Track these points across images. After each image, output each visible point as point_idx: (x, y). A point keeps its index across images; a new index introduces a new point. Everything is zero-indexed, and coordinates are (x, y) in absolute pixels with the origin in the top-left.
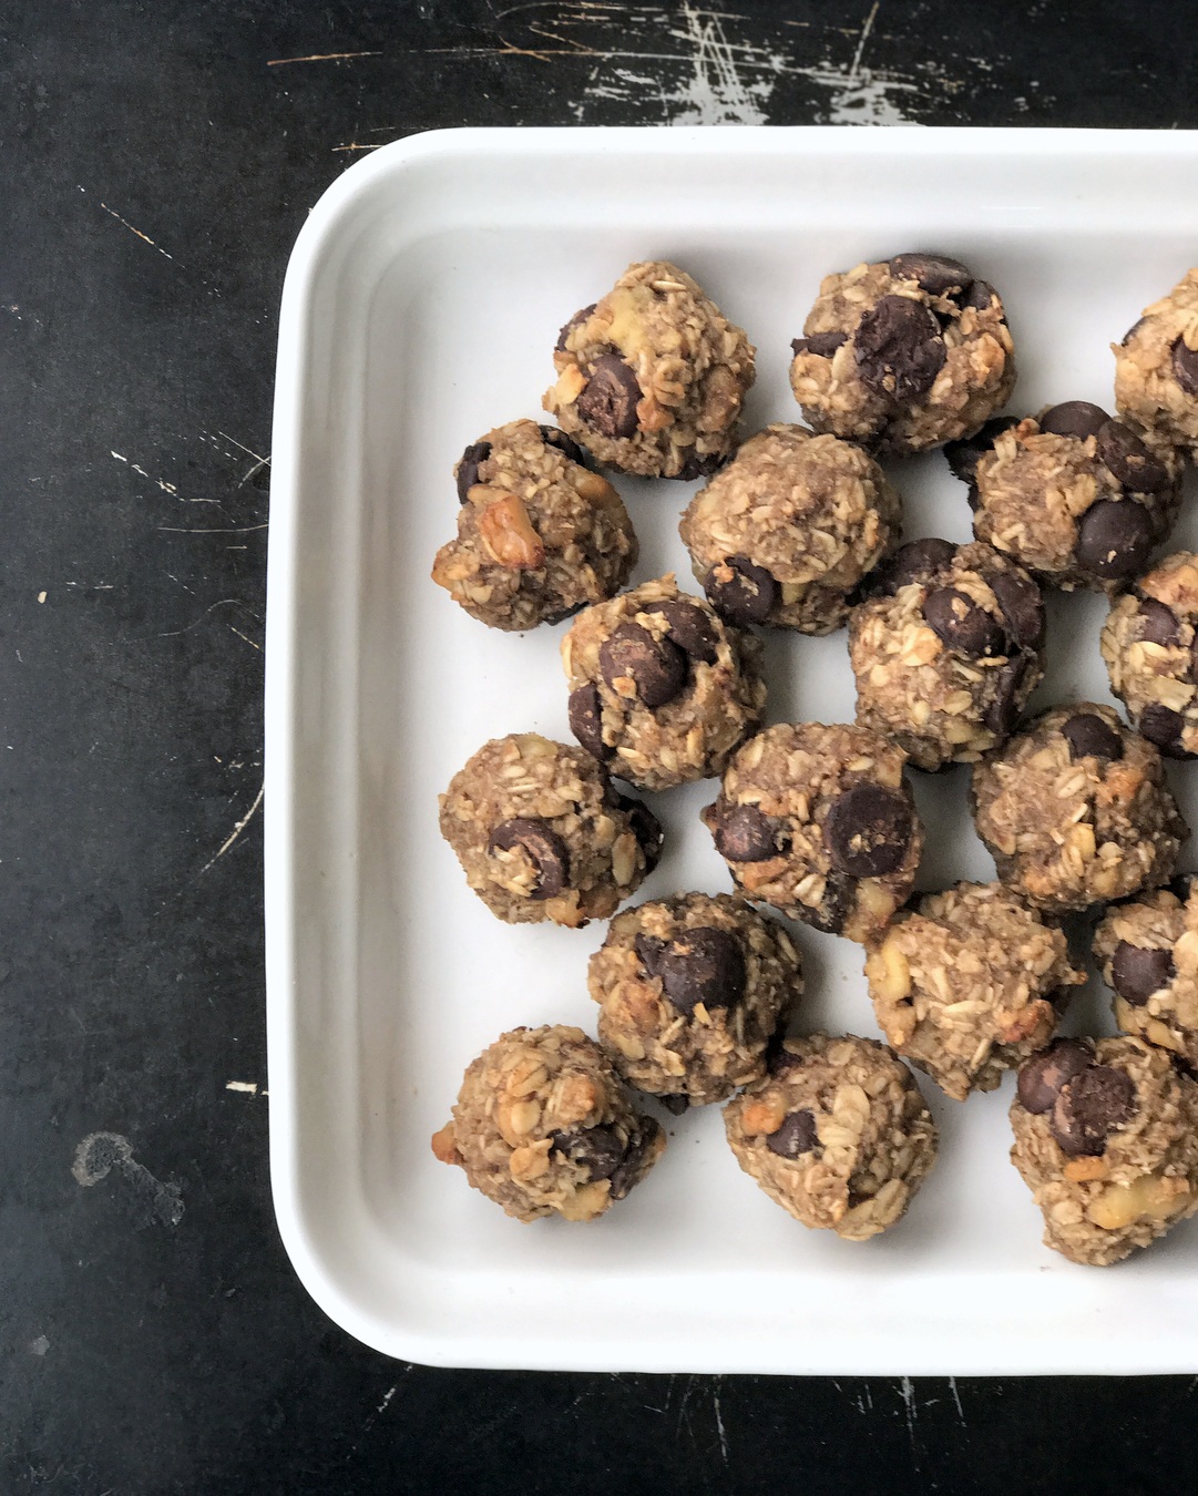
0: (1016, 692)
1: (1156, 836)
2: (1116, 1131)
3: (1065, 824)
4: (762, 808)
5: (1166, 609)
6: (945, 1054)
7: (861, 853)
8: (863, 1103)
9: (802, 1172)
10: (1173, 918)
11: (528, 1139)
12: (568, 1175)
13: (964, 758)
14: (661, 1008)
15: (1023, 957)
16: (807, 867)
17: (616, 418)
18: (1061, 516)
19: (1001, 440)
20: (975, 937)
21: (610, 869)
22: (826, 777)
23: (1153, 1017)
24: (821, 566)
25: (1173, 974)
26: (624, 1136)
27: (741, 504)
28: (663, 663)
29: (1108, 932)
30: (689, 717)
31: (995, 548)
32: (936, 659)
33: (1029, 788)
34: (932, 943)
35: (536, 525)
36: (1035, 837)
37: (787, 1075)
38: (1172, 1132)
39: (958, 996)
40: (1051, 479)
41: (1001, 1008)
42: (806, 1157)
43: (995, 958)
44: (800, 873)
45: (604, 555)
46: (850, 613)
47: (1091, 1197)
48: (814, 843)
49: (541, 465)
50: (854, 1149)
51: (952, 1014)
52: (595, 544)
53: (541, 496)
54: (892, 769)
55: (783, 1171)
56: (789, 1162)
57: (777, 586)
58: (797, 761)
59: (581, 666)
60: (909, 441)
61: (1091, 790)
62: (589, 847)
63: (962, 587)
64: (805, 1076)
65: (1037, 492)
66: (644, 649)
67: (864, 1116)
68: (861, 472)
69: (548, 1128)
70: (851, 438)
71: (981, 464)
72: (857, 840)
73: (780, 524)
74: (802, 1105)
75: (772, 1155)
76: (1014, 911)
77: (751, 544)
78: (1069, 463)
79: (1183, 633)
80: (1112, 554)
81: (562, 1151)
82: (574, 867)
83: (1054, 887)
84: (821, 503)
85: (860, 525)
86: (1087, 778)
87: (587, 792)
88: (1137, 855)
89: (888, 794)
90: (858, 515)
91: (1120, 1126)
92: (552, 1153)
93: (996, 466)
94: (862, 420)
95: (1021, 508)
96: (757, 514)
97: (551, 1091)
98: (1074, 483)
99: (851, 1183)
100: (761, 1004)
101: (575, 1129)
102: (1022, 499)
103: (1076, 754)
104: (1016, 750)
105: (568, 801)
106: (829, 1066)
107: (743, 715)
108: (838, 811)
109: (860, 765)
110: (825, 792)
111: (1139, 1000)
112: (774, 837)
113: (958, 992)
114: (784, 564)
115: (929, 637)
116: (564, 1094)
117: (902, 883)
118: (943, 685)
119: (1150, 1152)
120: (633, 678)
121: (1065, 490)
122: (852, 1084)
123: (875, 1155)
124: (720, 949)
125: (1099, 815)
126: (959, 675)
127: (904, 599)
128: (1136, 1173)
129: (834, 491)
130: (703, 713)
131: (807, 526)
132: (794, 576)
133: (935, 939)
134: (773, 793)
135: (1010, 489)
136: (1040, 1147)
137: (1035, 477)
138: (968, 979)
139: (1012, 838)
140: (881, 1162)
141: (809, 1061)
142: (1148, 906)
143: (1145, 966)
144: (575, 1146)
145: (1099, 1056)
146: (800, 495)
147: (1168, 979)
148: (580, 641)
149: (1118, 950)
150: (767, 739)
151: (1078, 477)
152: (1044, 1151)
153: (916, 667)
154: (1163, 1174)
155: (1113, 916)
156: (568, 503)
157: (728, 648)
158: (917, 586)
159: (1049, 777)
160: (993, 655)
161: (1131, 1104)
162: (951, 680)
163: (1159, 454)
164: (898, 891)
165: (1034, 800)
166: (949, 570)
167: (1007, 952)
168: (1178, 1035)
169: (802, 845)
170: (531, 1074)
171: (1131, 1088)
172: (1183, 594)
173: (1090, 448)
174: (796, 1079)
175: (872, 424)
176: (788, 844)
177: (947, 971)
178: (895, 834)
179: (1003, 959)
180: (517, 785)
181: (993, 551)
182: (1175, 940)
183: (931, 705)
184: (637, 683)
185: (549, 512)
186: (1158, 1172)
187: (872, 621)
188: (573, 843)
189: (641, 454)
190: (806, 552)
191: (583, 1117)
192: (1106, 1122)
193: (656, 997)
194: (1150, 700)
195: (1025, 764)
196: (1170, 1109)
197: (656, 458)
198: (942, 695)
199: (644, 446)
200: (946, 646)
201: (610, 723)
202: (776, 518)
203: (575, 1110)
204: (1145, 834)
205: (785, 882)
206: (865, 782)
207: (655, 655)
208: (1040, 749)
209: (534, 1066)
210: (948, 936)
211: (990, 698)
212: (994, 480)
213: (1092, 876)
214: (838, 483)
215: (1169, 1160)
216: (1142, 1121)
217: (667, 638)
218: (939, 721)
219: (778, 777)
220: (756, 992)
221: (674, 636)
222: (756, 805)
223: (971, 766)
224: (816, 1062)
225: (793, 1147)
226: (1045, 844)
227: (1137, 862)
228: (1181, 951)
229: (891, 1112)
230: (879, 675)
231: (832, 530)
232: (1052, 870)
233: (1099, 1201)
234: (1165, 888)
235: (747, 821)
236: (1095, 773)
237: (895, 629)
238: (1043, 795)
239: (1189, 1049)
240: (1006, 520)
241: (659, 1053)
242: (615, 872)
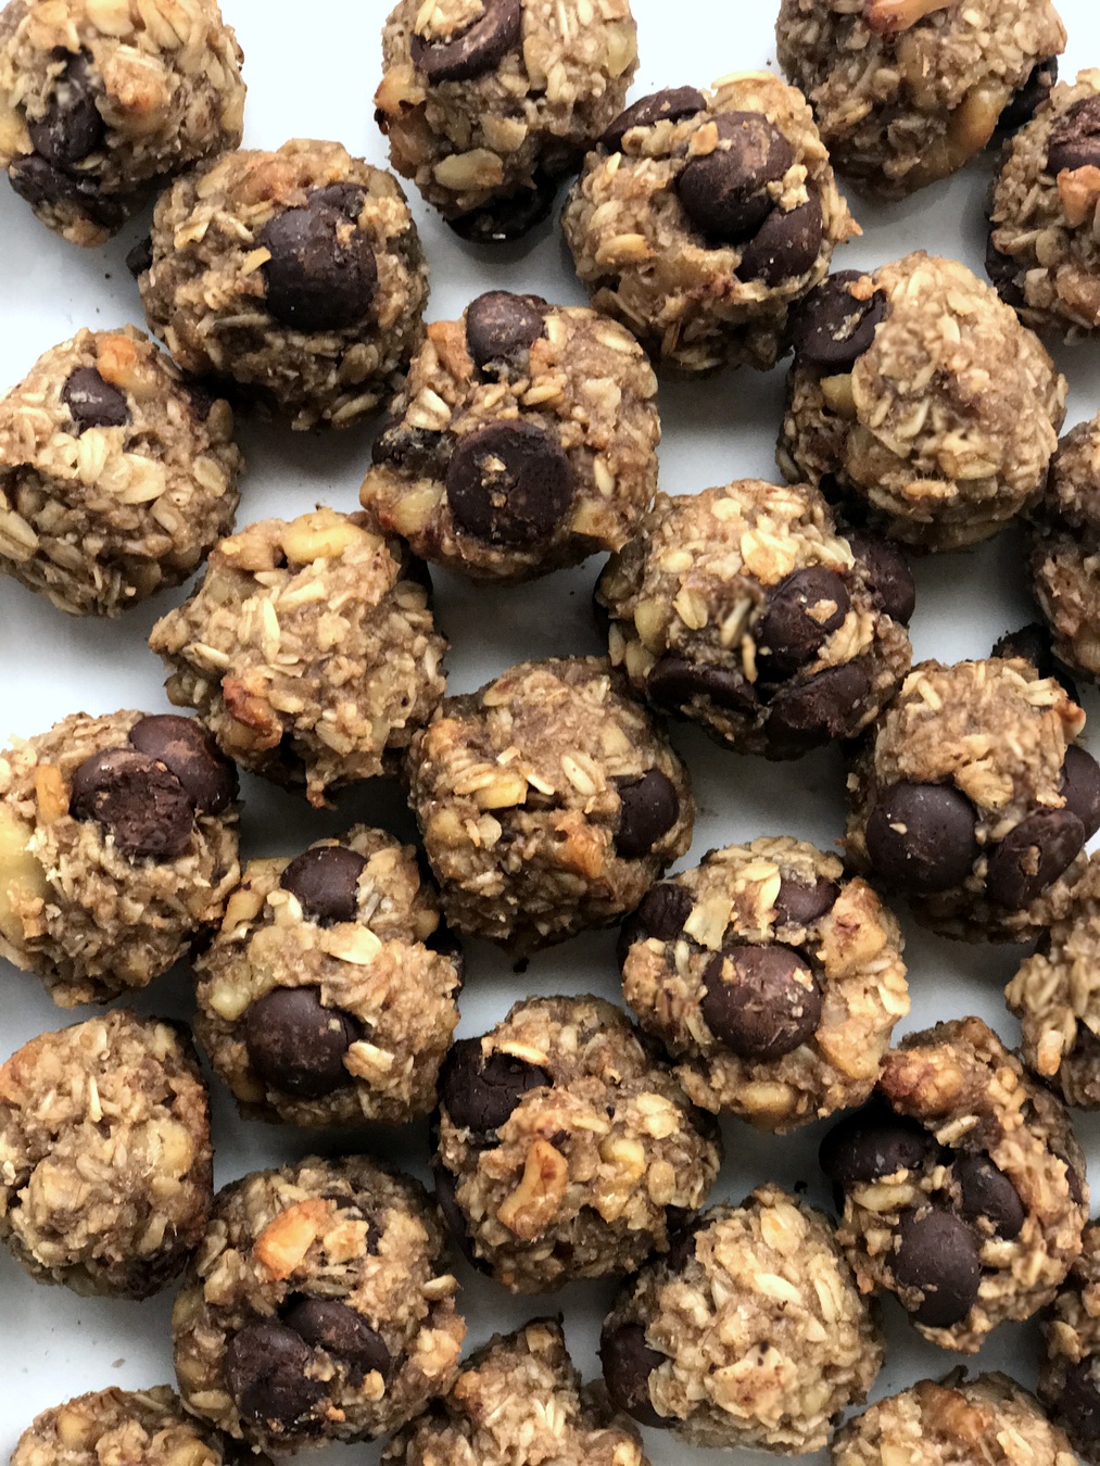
0: (707, 697)
1: (512, 901)
2: (104, 833)
3: (525, 765)
4: (541, 342)
5: (826, 910)
6: (210, 612)
7: (480, 472)
8: (141, 494)
9: (44, 405)
10: (400, 926)
11: (80, 19)
12: (35, 84)
13: (615, 639)
14: (265, 205)
15: (340, 707)
16: (460, 404)
17: (1075, 141)
18: (955, 753)
19: (1054, 686)
20: (369, 644)
21: (456, 151)
22: (585, 427)
23: (265, 900)
24: (877, 419)
25: (322, 923)
26: (89, 164)
27: (962, 304)
28: (738, 193)
29: (382, 843)
30: (664, 238)
31: (906, 675)
32: (752, 576)
33: (574, 717)
34: (358, 581)
35: (925, 22)
36: (508, 728)
37: (180, 399)
38: (105, 911)
39: (286, 617)
40: (1005, 740)
41: (270, 675)
42: (65, 412)
43: (338, 667)
44: (451, 396)
45: (884, 135)
46: (811, 483)
47: (16, 803)
48: (491, 411)
49: (1007, 43)
50: (74, 474)
51: (262, 613)
52: (899, 117)
53: (966, 32)
54: (597, 521)
55: (45, 383)
56: (58, 390)
57: (845, 366)
58: (606, 390)
59: (731, 97)
60: (1049, 561)
61: (573, 801)
62: (484, 111)
63: (851, 619)
64: (177, 420)
65: (987, 724)
66: (757, 166)
67: (121, 493)
68: (1009, 477)
69: (96, 46)
70: (1052, 475)
71: (1019, 662)
72: (497, 465)
73: (936, 355)
74: (136, 411)
75: (68, 371)
76: (405, 703)
77: (906, 319)
78: (1028, 767)
79: (794, 929)
80: (902, 829)
81: (65, 71)
82: (456, 88)
83: (439, 754)
84: (966, 411)
85: (936, 474)
86: (588, 796)
87: (559, 108)
88: (484, 870)
89: (563, 510)
90: (948, 467)
91: (110, 839)
92: (60, 53)
93: (1018, 679)
94: (1079, 489)
95: (963, 704)
96: (950, 327)
97: (147, 51)
98: (1000, 773)
99: (27, 469)
100: (274, 354)
101: (94, 82)
102: (974, 705)
103: (623, 784)
104: (626, 707)
105: (545, 79)
106: (194, 455)
107: (669, 323)
108: (537, 440)
109: (602, 475)
110: (563, 427)
111: (287, 882)
112: (502, 359)
113: (292, 618)
114: (879, 365)
115: (783, 567)
116: (143, 67)
117: (441, 536)
118: (715, 584)
119: (76, 881)
120: (717, 150)
121: (990, 759)
122: (167, 482)
123: (69, 507)
124: (344, 286)
125: (538, 815)
126: (730, 610)
127: (833, 544)
128: (46, 859)
129: (986, 432)
130: (670, 258)
131: (932, 394)
132: (863, 382)
133: (364, 586)
134: (561, 357)
135: (989, 687)
136: (83, 738)
137: (1008, 720)
138: (309, 628)
139: (505, 699)
140: (60, 518)
141: (200, 431)
142: (417, 895)
143: (335, 889)
144: (72, 88)
145: (209, 820)
146: (977, 380)
147: (316, 917)
148: (766, 89)
149: (355, 855)
150: (637, 359)
151: (1008, 779)
152: (78, 743)
153: (740, 549)
154: (47, 902)
155: (403, 851)
156: (957, 70)
157: (759, 298)
158: (851, 561)
159: (590, 745)
160: (758, 659)
161: (141, 854)
162: (721, 597)
163: (1039, 903)
164: (429, 533)
165: (558, 725)
166: (873, 607)
167: (347, 684)
168: (242, 932)
169: (489, 396)
170: (170, 25)
171: (164, 858)
172: (847, 929)
173: (1049, 797)
174: (174, 410)
175: (1072, 503)
176: (491, 378)
177: (321, 602)
178: (506, 522)
179: (337, 678)
180: (567, 12)
181: (900, 675)
182: (368, 926)
183: (688, 572)
184: (710, 156)
185: (945, 41)
186: (51, 894)
187: (800, 500)
188: (488, 85)
189: (1023, 187)
190: (898, 397)
191: (110, 91)
192: (116, 821)
193: (278, 197)
194: (700, 894)
195: (608, 716)
196: (136, 910)
197: (1019, 210)
198: (700, 585)
199: (1035, 190)
200: (770, 589)
201: (652, 136)
202: (943, 349)
203: (120, 78)
204: (515, 881)
205: (440, 378)
206: (578, 482)
207: (750, 181)
208: (629, 737)
209: (182, 30)
210: (368, 604)
211: (698, 655)
212: (999, 674)
213: (455, 806)
214: (994, 438)
215: (65, 909)
216: (119, 870)
217: (772, 205)
218: (666, 585)
219: (583, 365)
220: (290, 347)
221: (777, 218)
222: (544, 335)
223: (602, 649)
224: (197, 438)
225: (77, 396)
226: (497, 742)
227: (475, 871)
228: (354, 933)
229: (129, 535)
230: (727, 509)
231: (928, 431)
232: (462, 751)
233: (10, 813)
234: (442, 921)
235: (523, 322)
236: (598, 808)
237: (791, 531)
238: (566, 736)
239: (223, 948)
240: (944, 685)
241: (204, 213)
242: (451, 158)
